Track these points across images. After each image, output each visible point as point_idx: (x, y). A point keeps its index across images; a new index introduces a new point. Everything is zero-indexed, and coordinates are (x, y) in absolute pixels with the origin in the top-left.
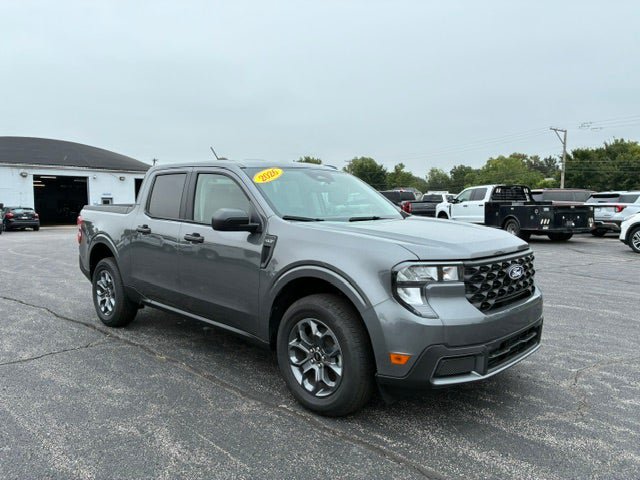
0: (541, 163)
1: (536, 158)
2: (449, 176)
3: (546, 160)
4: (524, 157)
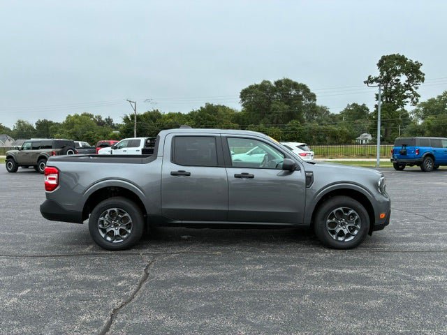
0: (103, 122)
1: (99, 117)
2: (35, 127)
3: (106, 119)
4: (91, 116)
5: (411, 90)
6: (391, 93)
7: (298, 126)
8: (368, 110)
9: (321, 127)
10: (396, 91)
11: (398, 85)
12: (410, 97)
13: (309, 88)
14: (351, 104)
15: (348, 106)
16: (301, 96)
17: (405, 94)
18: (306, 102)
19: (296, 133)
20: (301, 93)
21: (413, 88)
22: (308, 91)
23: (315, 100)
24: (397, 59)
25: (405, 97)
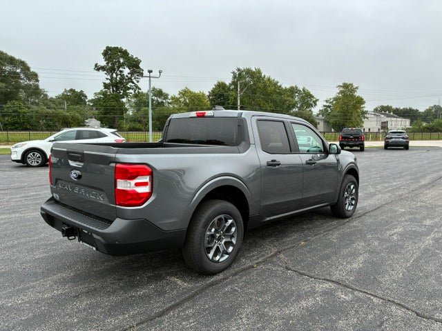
5: (133, 83)
6: (117, 83)
7: (20, 108)
8: (86, 97)
9: (50, 110)
10: (121, 82)
11: (122, 76)
12: (132, 89)
13: (29, 65)
14: (68, 89)
15: (66, 91)
16: (18, 74)
17: (128, 86)
18: (24, 82)
19: (18, 116)
20: (18, 71)
21: (134, 81)
22: (28, 69)
23: (38, 81)
24: (120, 52)
25: (129, 89)
